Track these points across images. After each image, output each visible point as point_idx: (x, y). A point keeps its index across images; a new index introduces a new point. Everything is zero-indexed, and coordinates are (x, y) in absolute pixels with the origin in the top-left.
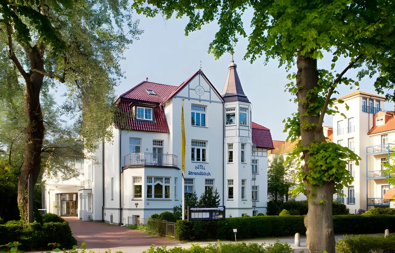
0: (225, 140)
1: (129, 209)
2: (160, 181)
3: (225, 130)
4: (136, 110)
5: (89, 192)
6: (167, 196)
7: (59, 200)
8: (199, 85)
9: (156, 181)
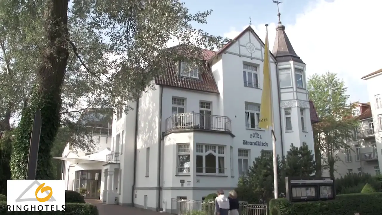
0: (281, 104)
1: (173, 189)
2: (213, 150)
3: (281, 93)
4: (180, 65)
5: (116, 167)
6: (221, 171)
7: (79, 178)
8: (249, 42)
9: (209, 150)
